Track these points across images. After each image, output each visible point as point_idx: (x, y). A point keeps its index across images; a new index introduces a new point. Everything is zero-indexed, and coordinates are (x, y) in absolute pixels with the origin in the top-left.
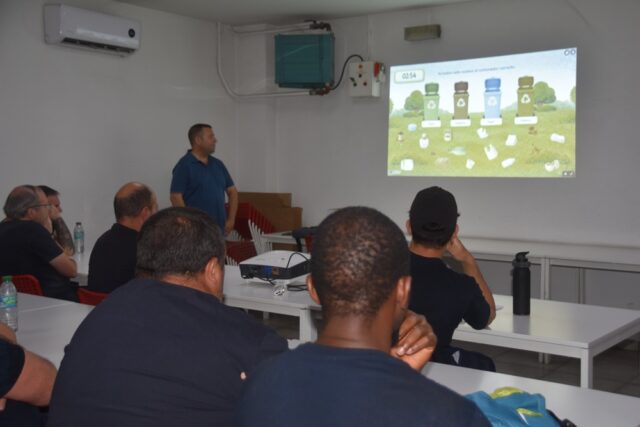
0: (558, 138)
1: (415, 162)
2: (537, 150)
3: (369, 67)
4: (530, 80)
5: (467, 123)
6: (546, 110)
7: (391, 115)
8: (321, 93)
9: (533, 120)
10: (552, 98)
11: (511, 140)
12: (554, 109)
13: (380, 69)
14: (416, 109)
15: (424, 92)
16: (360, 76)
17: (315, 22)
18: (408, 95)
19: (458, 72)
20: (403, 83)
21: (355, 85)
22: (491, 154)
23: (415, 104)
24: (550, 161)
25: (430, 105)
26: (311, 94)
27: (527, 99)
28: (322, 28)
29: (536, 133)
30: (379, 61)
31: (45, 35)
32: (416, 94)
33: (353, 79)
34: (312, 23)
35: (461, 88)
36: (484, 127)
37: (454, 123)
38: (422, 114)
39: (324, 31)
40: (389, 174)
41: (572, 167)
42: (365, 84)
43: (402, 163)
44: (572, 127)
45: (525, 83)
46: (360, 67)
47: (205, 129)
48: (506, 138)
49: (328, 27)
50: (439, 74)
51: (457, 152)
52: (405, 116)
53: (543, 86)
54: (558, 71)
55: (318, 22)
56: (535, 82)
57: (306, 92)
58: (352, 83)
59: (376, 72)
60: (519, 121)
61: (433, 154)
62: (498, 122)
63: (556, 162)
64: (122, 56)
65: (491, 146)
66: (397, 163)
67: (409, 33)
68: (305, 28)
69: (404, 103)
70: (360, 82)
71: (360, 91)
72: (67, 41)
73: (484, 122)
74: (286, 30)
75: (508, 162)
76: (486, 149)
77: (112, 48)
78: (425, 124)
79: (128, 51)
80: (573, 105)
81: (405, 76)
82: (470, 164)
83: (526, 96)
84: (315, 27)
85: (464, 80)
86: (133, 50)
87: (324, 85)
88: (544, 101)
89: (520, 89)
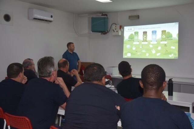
0: (172, 47)
1: (131, 54)
2: (167, 51)
3: (118, 27)
5: (146, 43)
6: (169, 40)
7: (124, 41)
8: (104, 34)
9: (166, 43)
10: (171, 36)
11: (159, 48)
12: (172, 39)
13: (121, 27)
14: (132, 39)
15: (134, 34)
16: (116, 29)
18: (130, 35)
19: (144, 29)
20: (128, 31)
21: (114, 32)
22: (154, 52)
23: (131, 38)
24: (171, 54)
25: (136, 38)
26: (101, 34)
27: (164, 36)
28: (105, 15)
29: (166, 46)
30: (121, 25)
31: (28, 17)
32: (132, 35)
33: (113, 30)
34: (102, 14)
35: (145, 33)
36: (151, 44)
37: (143, 43)
38: (133, 40)
39: (105, 16)
40: (124, 57)
41: (177, 56)
42: (117, 32)
43: (127, 54)
44: (177, 44)
45: (164, 32)
46: (116, 27)
47: (71, 44)
48: (158, 47)
49: (106, 15)
50: (139, 29)
51: (144, 51)
52: (129, 41)
53: (169, 33)
54: (173, 29)
55: (104, 14)
56: (166, 32)
57: (100, 34)
58: (113, 31)
59: (120, 28)
60: (162, 43)
61: (137, 52)
62: (156, 43)
63: (172, 55)
64: (48, 23)
65: (153, 50)
66: (126, 54)
67: (130, 17)
68: (100, 15)
69: (128, 37)
70: (115, 31)
71: (115, 33)
72: (35, 19)
73: (151, 43)
74: (94, 16)
75: (158, 54)
76: (152, 50)
77: (46, 21)
78: (134, 43)
79: (50, 21)
80: (177, 38)
81: (128, 30)
82: (147, 55)
83: (164, 35)
84: (103, 15)
85: (146, 31)
86: (52, 21)
87: (105, 32)
88: (169, 37)
89: (162, 34)
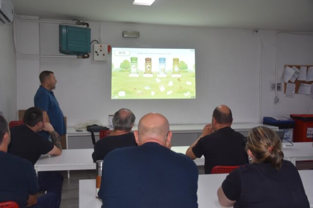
0: (189, 83)
1: (126, 92)
2: (181, 88)
3: (105, 47)
4: (177, 60)
5: (151, 76)
6: (184, 72)
7: (113, 70)
8: (85, 57)
9: (179, 76)
10: (187, 68)
11: (171, 84)
12: (187, 72)
14: (126, 68)
15: (130, 61)
16: (101, 51)
17: (79, 21)
18: (122, 61)
19: (146, 54)
20: (119, 56)
21: (98, 55)
22: (162, 89)
23: (125, 67)
24: (186, 92)
25: (133, 66)
26: (78, 58)
28: (83, 25)
29: (180, 81)
30: (109, 45)
32: (126, 61)
33: (96, 52)
34: (77, 21)
35: (148, 60)
36: (159, 78)
37: (145, 75)
38: (129, 71)
39: (85, 26)
40: (112, 98)
41: (194, 95)
42: (104, 55)
43: (119, 93)
44: (194, 79)
45: (176, 61)
46: (101, 46)
48: (168, 83)
49: (88, 25)
50: (138, 53)
51: (147, 88)
52: (120, 71)
53: (183, 62)
54: (188, 56)
55: (81, 22)
56: (180, 60)
58: (96, 54)
59: (109, 50)
60: (174, 76)
61: (135, 89)
62: (165, 76)
63: (189, 93)
65: (162, 86)
66: (116, 93)
67: (124, 33)
68: (72, 23)
69: (119, 65)
70: (101, 54)
73: (159, 76)
75: (169, 93)
76: (160, 87)
78: (131, 75)
80: (194, 70)
81: (120, 53)
82: (153, 93)
83: (176, 66)
84: (80, 24)
85: (150, 57)
88: (183, 69)
89: (174, 63)
